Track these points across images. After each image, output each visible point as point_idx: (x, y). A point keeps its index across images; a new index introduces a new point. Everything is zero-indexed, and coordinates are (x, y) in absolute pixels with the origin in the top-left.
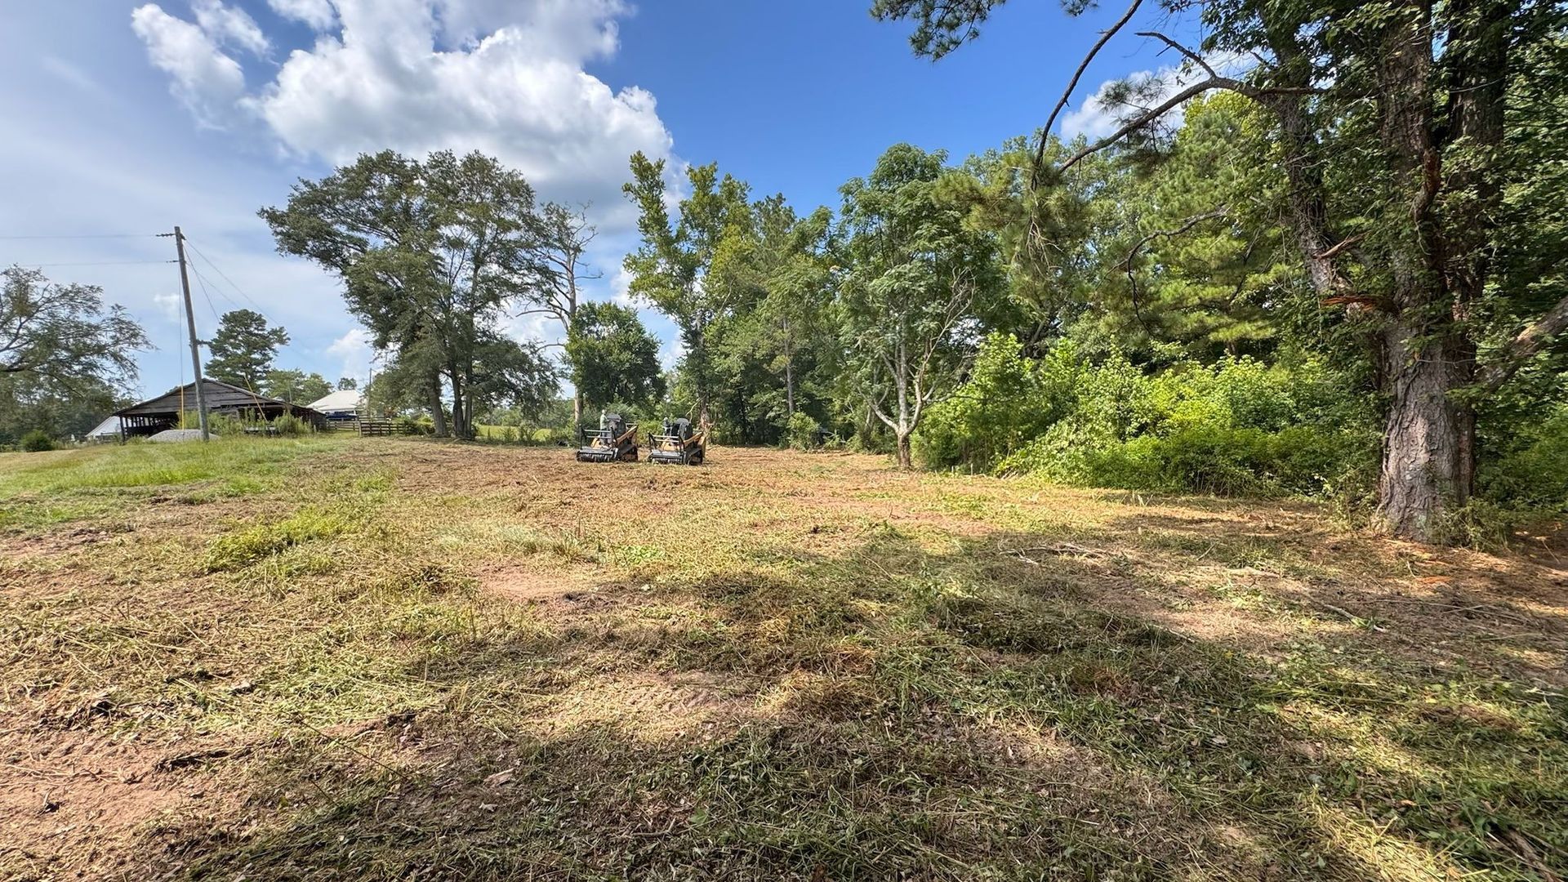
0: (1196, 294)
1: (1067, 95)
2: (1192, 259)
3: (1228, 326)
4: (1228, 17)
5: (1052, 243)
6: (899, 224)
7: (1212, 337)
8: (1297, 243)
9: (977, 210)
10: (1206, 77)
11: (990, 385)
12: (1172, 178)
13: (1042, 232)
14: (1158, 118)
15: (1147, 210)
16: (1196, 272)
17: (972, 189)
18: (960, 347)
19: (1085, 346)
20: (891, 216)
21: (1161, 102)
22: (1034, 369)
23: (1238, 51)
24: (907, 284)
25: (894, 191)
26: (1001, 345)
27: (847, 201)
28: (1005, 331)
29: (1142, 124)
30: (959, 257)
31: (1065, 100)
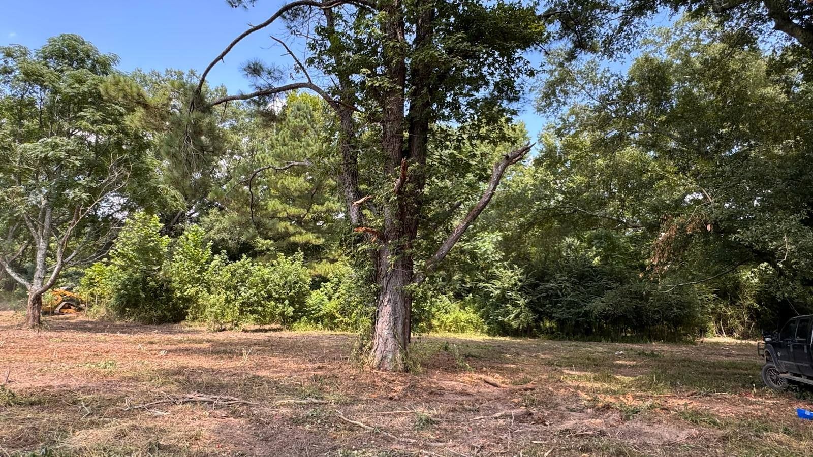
0: (285, 210)
1: (224, 54)
2: (284, 187)
3: (301, 233)
4: (321, 51)
5: (200, 154)
6: (62, 101)
7: (292, 239)
8: (344, 192)
9: (140, 112)
10: (306, 81)
11: (131, 254)
12: (277, 134)
13: (194, 144)
14: (277, 94)
15: (261, 149)
16: (286, 196)
17: (139, 95)
18: (108, 219)
19: (211, 233)
20: (55, 92)
21: (281, 86)
22: (170, 246)
23: (325, 73)
24: (63, 155)
25: (62, 71)
26: (145, 222)
27: (6, 62)
28: (150, 211)
29: (268, 94)
30: (119, 144)
31: (221, 57)
